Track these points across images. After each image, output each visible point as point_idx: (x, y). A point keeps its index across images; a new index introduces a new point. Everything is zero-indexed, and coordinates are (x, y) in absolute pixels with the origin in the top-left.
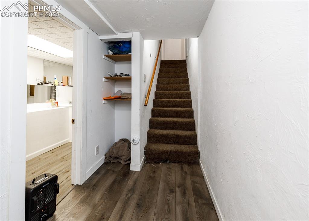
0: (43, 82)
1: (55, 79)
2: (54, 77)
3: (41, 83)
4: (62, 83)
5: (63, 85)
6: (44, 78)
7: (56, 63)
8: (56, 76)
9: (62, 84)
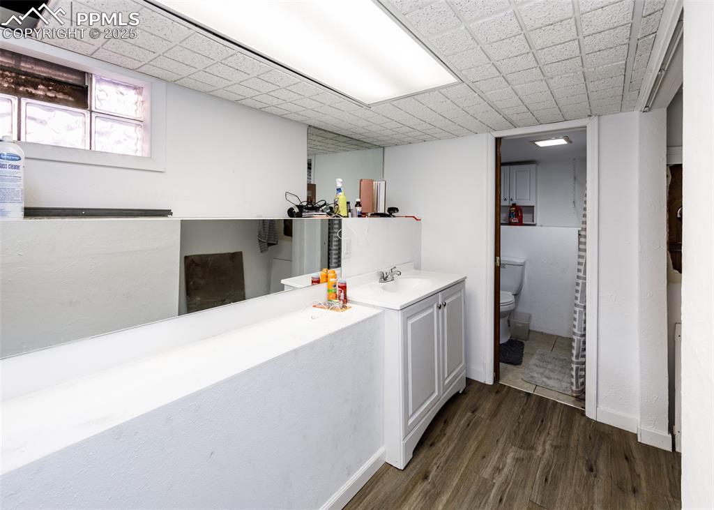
0: (305, 204)
1: (339, 190)
2: (336, 185)
3: (297, 206)
4: (358, 204)
5: (361, 215)
6: (308, 189)
7: (341, 139)
8: (341, 180)
9: (359, 209)
